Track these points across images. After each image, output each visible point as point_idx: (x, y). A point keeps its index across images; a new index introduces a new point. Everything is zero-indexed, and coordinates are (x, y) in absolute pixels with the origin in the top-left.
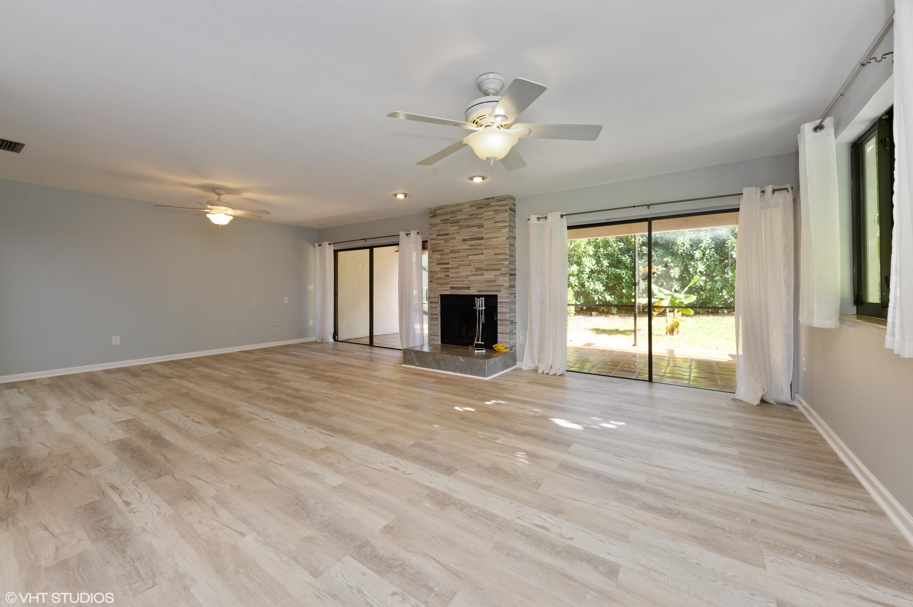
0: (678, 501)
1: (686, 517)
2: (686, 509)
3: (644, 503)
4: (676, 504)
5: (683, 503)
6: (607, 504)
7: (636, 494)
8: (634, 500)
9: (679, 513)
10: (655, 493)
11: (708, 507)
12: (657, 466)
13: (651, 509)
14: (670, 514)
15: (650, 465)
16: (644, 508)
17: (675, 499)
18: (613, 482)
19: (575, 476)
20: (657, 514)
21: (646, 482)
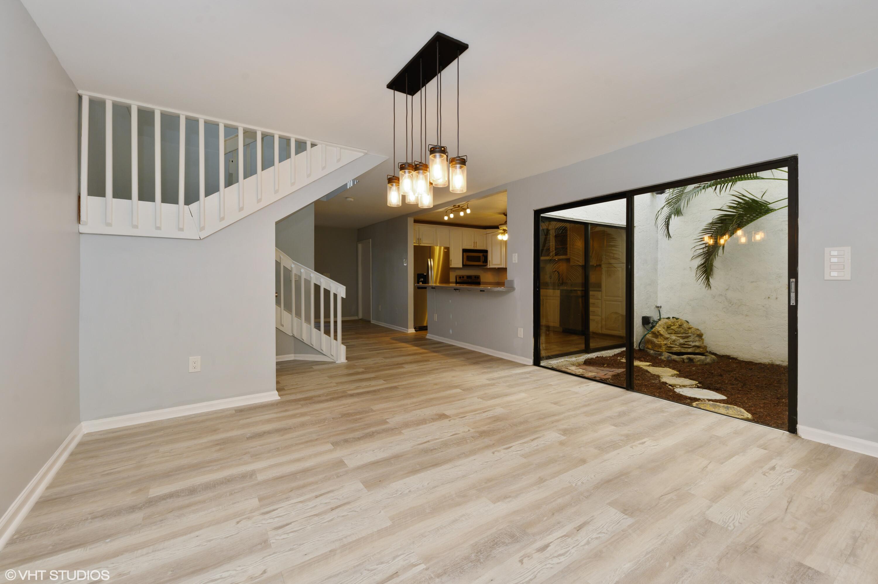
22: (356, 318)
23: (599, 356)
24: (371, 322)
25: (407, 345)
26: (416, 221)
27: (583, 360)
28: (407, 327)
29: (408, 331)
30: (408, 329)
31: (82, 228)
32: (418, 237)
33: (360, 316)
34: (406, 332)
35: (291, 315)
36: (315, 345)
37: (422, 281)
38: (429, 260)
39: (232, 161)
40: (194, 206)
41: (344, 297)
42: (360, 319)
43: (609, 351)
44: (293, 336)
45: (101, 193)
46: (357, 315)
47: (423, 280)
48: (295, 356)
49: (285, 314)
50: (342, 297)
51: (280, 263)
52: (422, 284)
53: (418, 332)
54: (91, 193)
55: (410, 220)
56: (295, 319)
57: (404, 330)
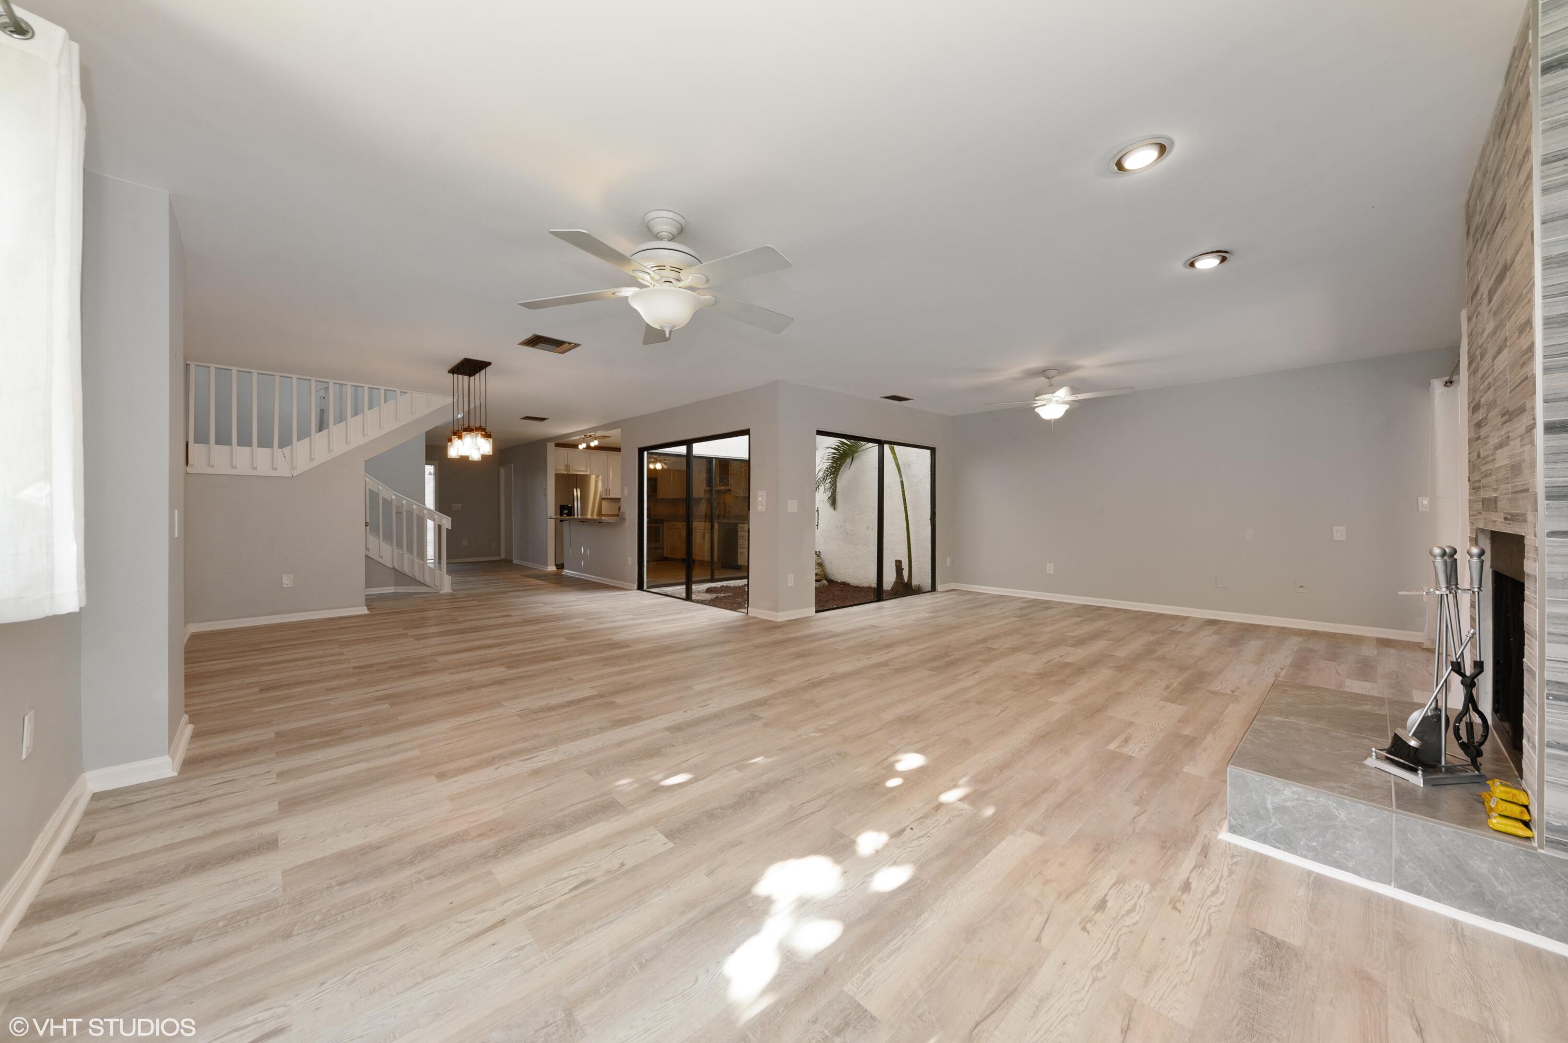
0: (422, 878)
1: (401, 864)
2: (406, 874)
3: (464, 841)
4: (422, 871)
5: (414, 881)
6: (504, 809)
7: (486, 843)
8: (480, 835)
9: (411, 863)
10: (464, 865)
11: (373, 903)
12: (502, 922)
13: (452, 840)
14: (423, 853)
15: (517, 914)
16: (459, 836)
17: (429, 879)
18: (531, 836)
19: (579, 806)
20: (439, 841)
21: (490, 873)
22: (497, 558)
23: (725, 585)
24: (514, 562)
25: (533, 580)
26: (557, 445)
27: (705, 589)
28: (546, 564)
29: (547, 569)
30: (547, 566)
31: (189, 470)
32: (566, 463)
33: (503, 556)
34: (545, 570)
35: (391, 546)
36: (418, 577)
37: (566, 514)
38: (575, 490)
39: (324, 398)
40: (287, 450)
41: (450, 528)
42: (503, 560)
43: (738, 581)
44: (394, 568)
45: (206, 441)
46: (499, 555)
47: (567, 511)
48: (395, 589)
49: (371, 538)
50: (447, 529)
51: (379, 495)
52: (567, 516)
53: (559, 570)
54: (196, 441)
55: (551, 446)
56: (396, 550)
57: (542, 567)
